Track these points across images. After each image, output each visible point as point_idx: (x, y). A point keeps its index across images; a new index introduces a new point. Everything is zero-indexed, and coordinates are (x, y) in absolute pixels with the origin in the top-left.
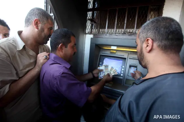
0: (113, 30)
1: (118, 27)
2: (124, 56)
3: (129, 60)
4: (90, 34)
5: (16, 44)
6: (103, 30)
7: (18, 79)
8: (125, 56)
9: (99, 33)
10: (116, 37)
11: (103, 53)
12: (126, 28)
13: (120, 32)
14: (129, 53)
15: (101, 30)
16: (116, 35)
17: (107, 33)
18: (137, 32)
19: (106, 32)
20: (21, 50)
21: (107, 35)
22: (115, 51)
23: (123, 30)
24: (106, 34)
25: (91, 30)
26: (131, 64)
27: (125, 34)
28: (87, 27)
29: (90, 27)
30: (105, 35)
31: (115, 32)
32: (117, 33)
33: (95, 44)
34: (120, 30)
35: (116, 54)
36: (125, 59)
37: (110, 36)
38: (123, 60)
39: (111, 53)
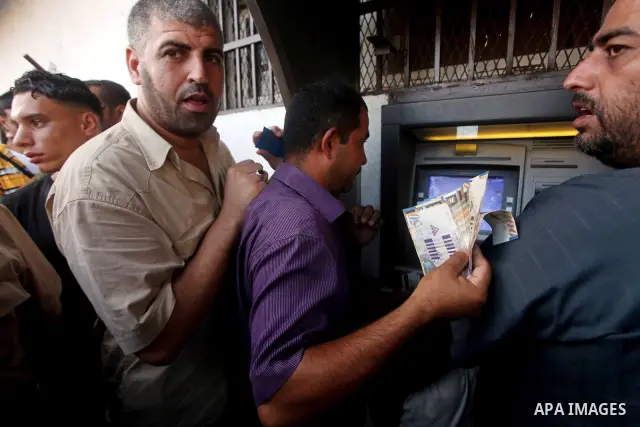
0: (460, 68)
1: (483, 55)
2: (509, 159)
3: (530, 172)
4: (374, 93)
5: (139, 149)
6: (423, 73)
7: (183, 264)
8: (516, 158)
9: (407, 86)
10: (477, 90)
11: (426, 159)
12: (515, 54)
13: (490, 73)
14: (530, 144)
15: (414, 75)
16: (478, 85)
17: (440, 82)
18: (561, 61)
19: (437, 79)
20: (162, 167)
21: (440, 88)
22: (473, 147)
23: (502, 63)
24: (436, 85)
25: (379, 79)
26: (540, 186)
27: (512, 74)
28: (363, 70)
29: (371, 70)
30: (435, 89)
31: (471, 74)
32: (480, 78)
33: (398, 127)
34: (491, 65)
35: (478, 155)
36: (516, 169)
37: (454, 89)
38: (508, 173)
39: (459, 154)
